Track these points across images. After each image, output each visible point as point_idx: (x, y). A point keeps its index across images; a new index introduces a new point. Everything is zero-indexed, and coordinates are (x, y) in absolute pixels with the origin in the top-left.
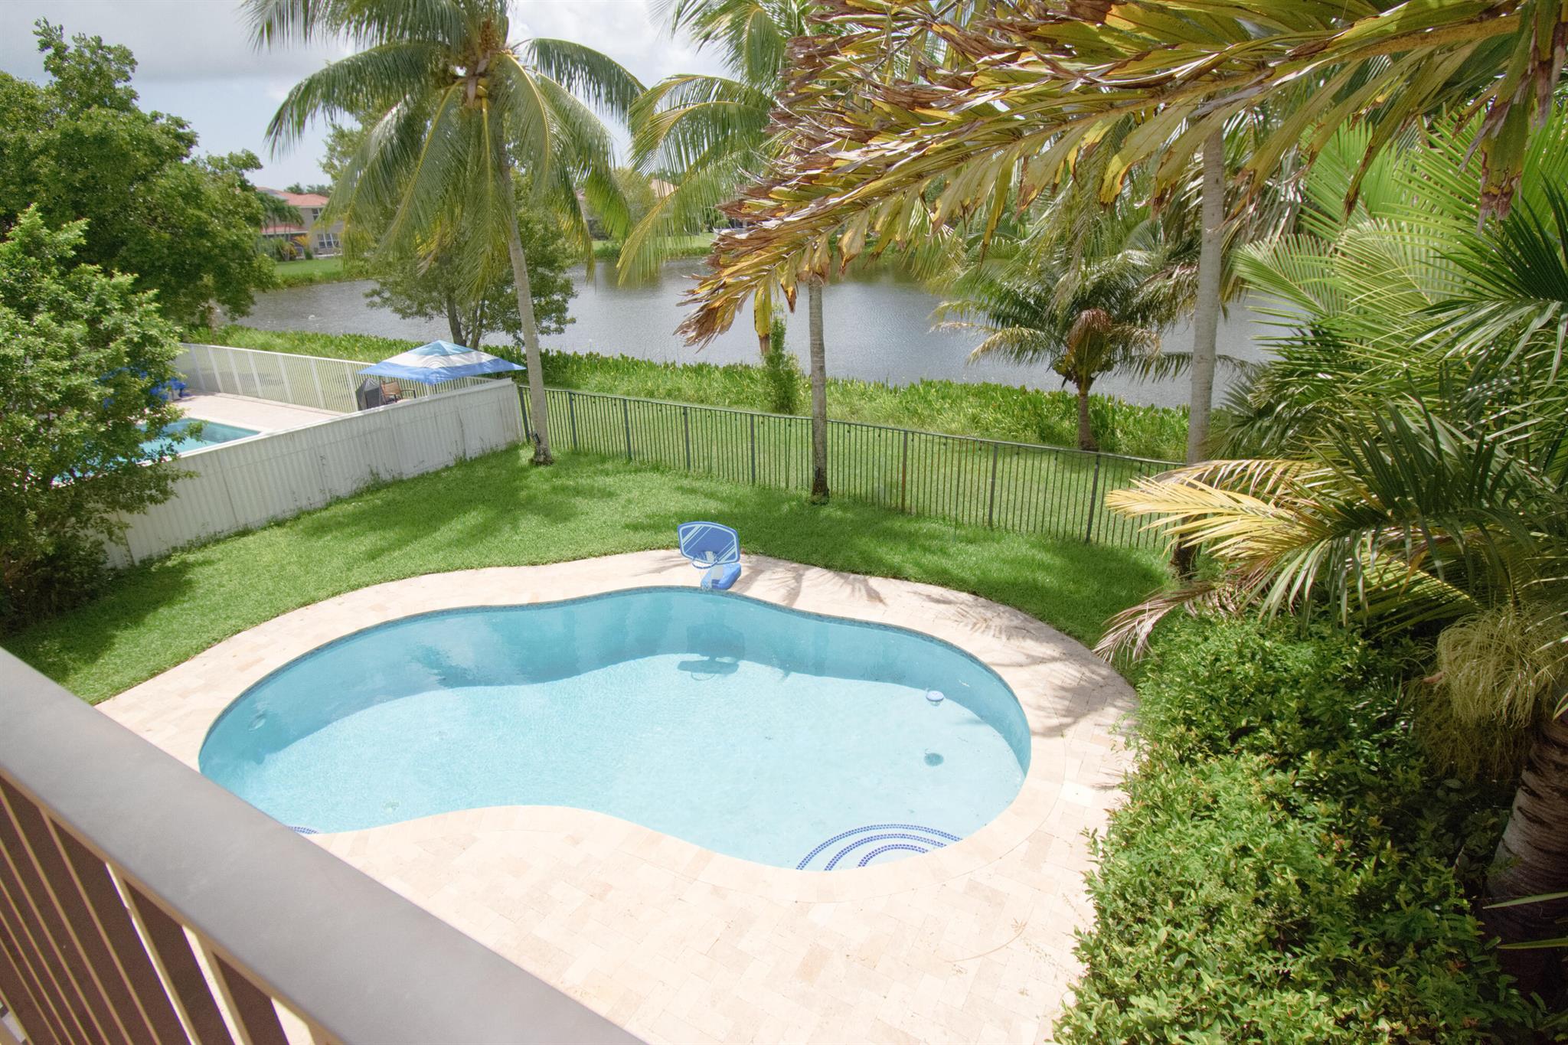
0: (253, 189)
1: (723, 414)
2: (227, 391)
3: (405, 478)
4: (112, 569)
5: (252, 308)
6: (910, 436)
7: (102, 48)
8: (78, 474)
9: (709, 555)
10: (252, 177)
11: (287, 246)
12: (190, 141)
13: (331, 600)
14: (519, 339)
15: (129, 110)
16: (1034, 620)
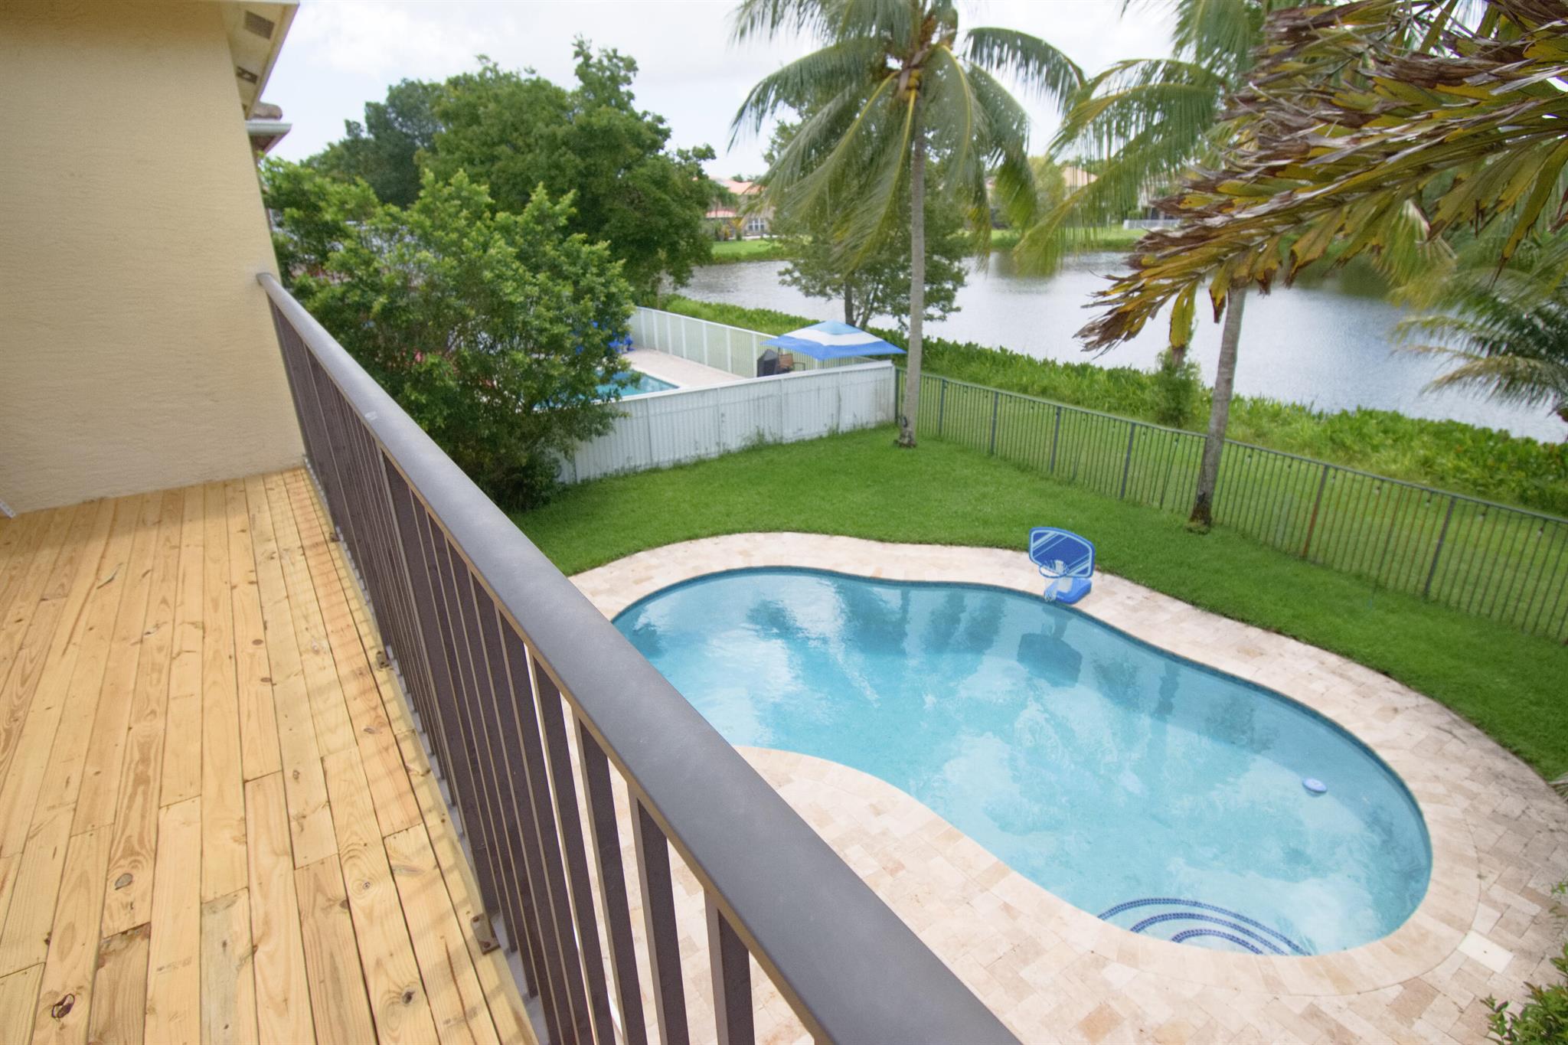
0: (706, 177)
1: (1101, 419)
2: (661, 350)
3: (784, 442)
4: (562, 483)
5: (691, 281)
6: (1331, 472)
7: (616, 57)
8: (551, 404)
9: (1059, 563)
10: (708, 167)
11: (724, 228)
12: (666, 134)
13: (710, 539)
14: (903, 324)
15: (627, 109)
16: (1467, 725)
